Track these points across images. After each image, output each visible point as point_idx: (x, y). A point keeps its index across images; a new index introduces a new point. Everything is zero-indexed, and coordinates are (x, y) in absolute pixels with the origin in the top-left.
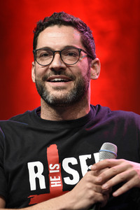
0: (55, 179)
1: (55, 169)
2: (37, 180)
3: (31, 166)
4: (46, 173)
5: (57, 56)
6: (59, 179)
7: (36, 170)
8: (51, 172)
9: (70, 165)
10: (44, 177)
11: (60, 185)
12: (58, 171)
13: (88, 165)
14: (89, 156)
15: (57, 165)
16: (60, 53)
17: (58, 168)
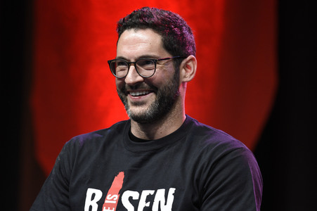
0: (109, 210)
1: (112, 200)
2: (91, 208)
3: (90, 191)
4: (101, 204)
5: (132, 67)
6: (113, 210)
7: (93, 196)
8: (106, 202)
10: (97, 205)
12: (115, 202)
13: (147, 202)
14: (152, 192)
15: (116, 197)
16: (135, 64)
17: (116, 199)
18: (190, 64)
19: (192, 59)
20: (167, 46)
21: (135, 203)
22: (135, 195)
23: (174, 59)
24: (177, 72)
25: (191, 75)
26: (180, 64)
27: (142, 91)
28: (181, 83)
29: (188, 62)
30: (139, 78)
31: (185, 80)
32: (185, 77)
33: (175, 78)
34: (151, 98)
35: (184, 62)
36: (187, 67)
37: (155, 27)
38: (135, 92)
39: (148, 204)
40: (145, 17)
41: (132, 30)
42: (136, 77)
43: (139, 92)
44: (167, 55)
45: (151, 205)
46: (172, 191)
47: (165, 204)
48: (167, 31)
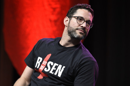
1: (45, 63)
3: (39, 58)
4: (41, 63)
6: (44, 67)
8: (43, 63)
9: (50, 64)
13: (55, 68)
14: (58, 65)
15: (46, 62)
17: (46, 63)
21: (51, 67)
22: (52, 63)
39: (55, 69)
45: (56, 69)
46: (64, 67)
47: (60, 71)
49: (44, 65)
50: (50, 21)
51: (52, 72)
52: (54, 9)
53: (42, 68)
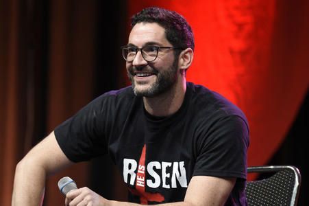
0: (140, 179)
1: (142, 170)
2: (129, 176)
3: (126, 162)
6: (143, 180)
7: (130, 166)
8: (139, 171)
9: (154, 168)
10: (135, 174)
11: (143, 186)
12: (143, 172)
13: (167, 173)
15: (143, 167)
16: (141, 50)
17: (144, 170)
18: (188, 55)
19: (189, 51)
20: (169, 37)
21: (159, 172)
22: (157, 165)
23: (175, 49)
24: (177, 60)
25: (188, 64)
26: (179, 54)
27: (146, 73)
28: (179, 69)
29: (186, 53)
30: (144, 62)
31: (182, 67)
32: (182, 65)
33: (174, 65)
34: (153, 79)
35: (183, 53)
36: (185, 57)
37: (160, 22)
38: (140, 73)
40: (153, 13)
41: (142, 23)
42: (142, 60)
43: (144, 73)
44: (168, 45)
45: (171, 176)
47: (180, 175)
48: (170, 26)
49: (141, 175)
50: (232, 52)
51: (167, 184)
52: (240, 26)
53: (140, 184)
